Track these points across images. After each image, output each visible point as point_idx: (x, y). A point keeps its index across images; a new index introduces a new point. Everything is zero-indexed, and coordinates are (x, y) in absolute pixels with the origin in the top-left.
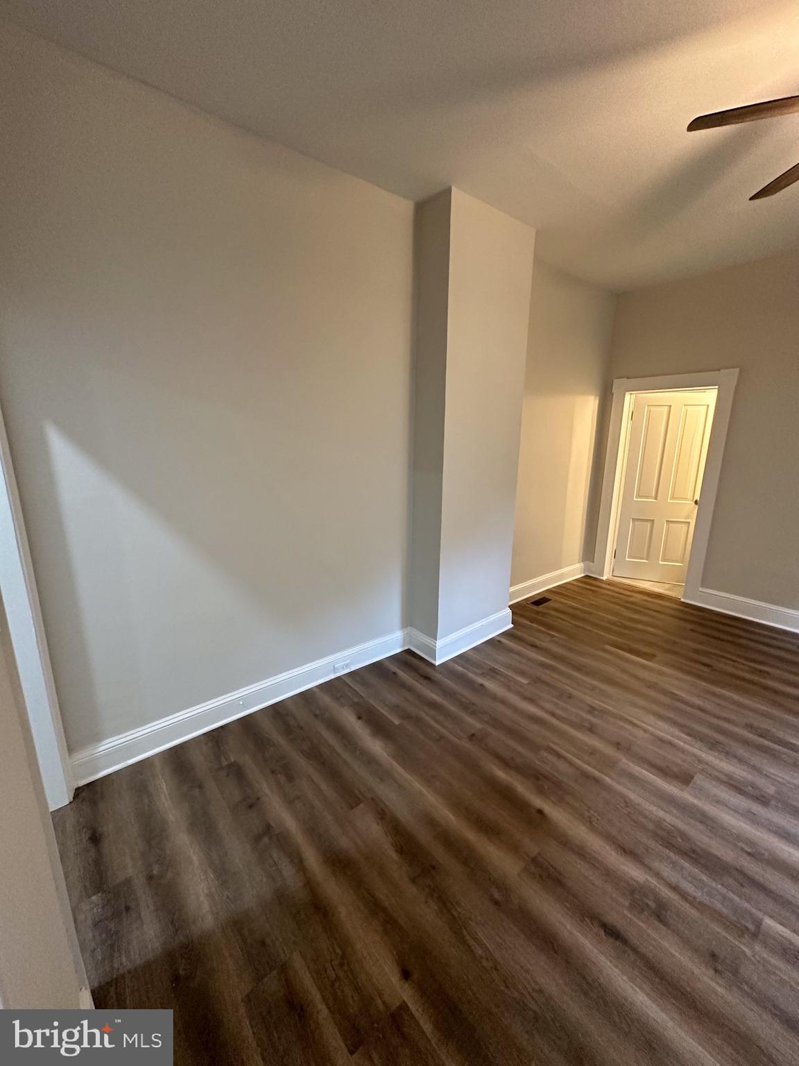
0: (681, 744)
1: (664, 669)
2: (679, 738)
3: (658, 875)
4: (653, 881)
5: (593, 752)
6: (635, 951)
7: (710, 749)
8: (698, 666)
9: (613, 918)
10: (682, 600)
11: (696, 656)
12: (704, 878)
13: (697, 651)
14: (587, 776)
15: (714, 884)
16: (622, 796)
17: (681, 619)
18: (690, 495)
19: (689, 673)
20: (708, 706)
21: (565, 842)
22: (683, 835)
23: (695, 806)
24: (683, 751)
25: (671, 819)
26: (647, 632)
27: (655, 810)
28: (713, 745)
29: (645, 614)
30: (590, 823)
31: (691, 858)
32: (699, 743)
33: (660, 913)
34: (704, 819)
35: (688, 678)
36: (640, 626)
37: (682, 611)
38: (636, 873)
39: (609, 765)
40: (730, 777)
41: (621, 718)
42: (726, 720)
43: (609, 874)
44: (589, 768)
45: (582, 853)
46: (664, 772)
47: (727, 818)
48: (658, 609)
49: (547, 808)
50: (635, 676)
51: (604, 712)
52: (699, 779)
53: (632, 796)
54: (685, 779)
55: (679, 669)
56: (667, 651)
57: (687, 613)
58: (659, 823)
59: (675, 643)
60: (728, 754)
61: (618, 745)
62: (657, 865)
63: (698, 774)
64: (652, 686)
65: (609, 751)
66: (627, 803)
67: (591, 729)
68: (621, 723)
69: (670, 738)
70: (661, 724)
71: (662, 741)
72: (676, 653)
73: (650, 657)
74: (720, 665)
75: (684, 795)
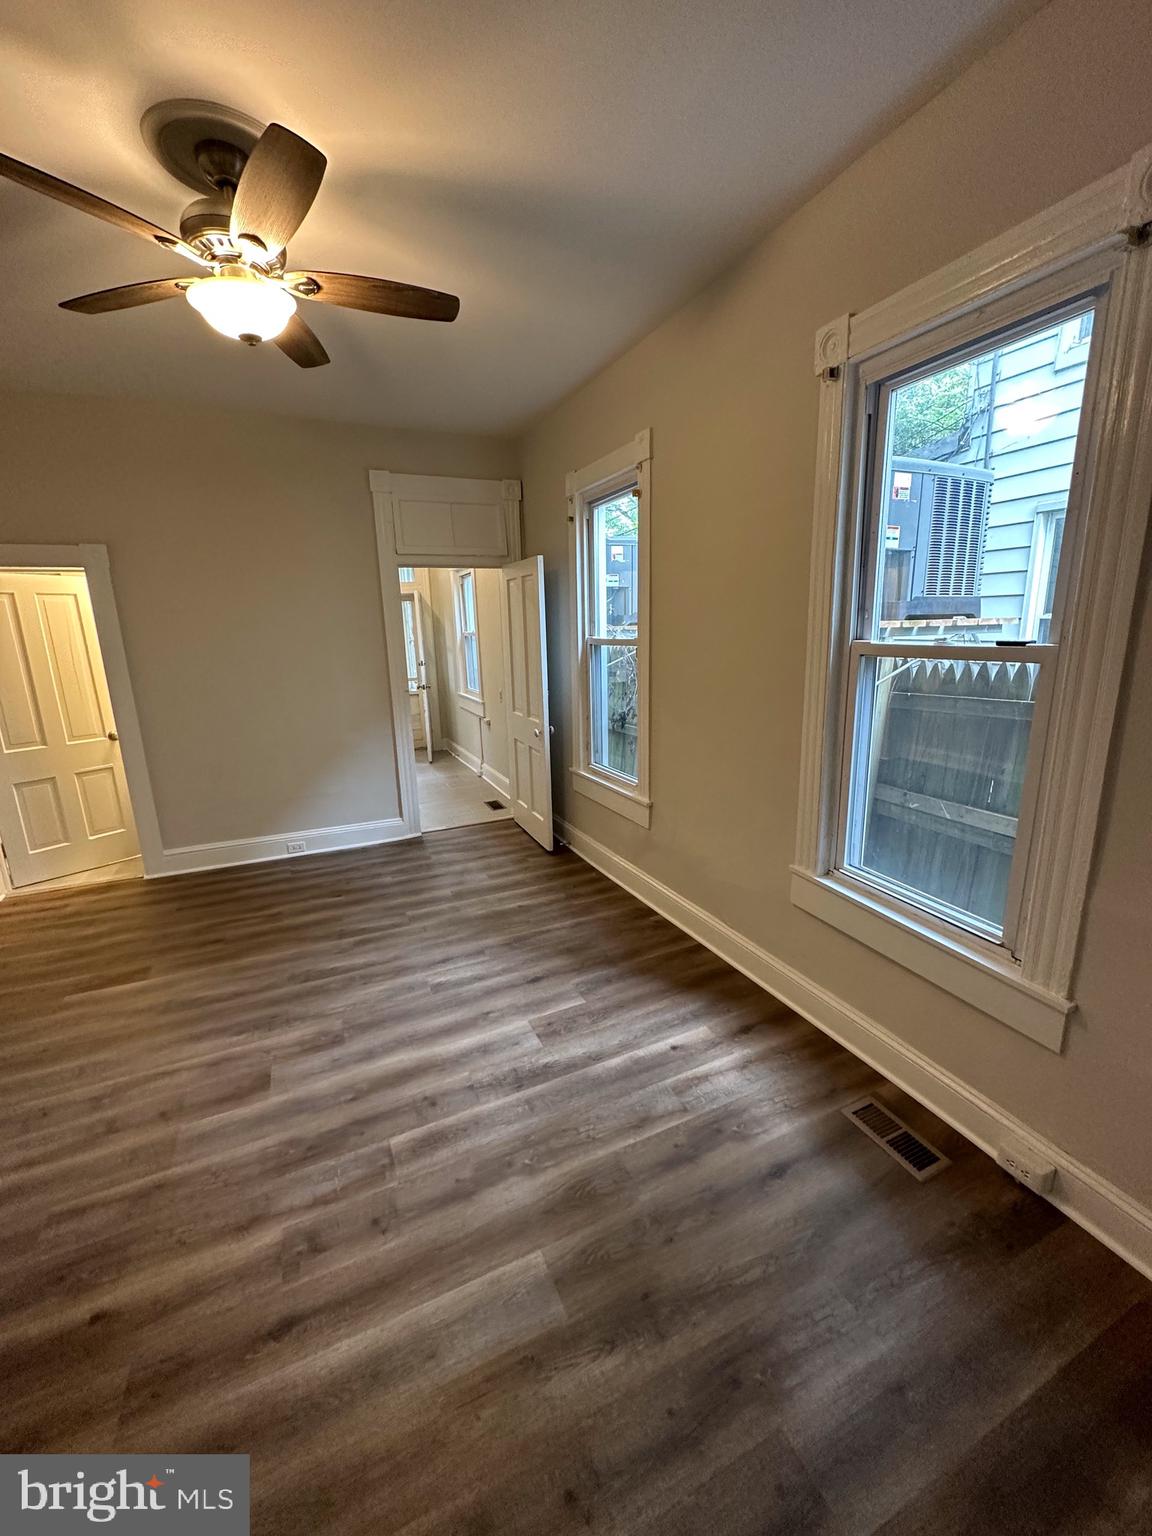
0: (238, 1049)
1: (170, 977)
2: (232, 1045)
3: (292, 1211)
4: (292, 1222)
5: (133, 1156)
6: (316, 1312)
7: (270, 1030)
8: (211, 948)
9: (275, 1312)
10: (146, 877)
11: (201, 938)
12: (332, 1163)
13: (198, 932)
14: (143, 1195)
15: (343, 1159)
16: (206, 1170)
17: (155, 903)
18: (97, 729)
19: (200, 963)
20: (245, 986)
21: (161, 1309)
22: (292, 1143)
23: (285, 1102)
24: (243, 1056)
25: (271, 1139)
26: (120, 944)
27: (249, 1148)
28: (269, 1024)
29: (104, 921)
30: (185, 1247)
31: (312, 1156)
32: (257, 1034)
33: (315, 1244)
34: (300, 1107)
35: (203, 970)
36: (104, 942)
37: (152, 892)
38: (267, 1237)
39: (167, 1149)
40: (301, 1043)
41: (148, 1079)
42: (268, 988)
43: (244, 1274)
44: (140, 1182)
45: (196, 1292)
46: (238, 1096)
47: (323, 1085)
48: (117, 904)
49: (105, 1300)
50: (138, 1012)
51: (116, 1093)
52: (276, 1072)
53: (216, 1159)
54: (262, 1083)
55: (188, 965)
56: (162, 952)
57: (159, 892)
58: (263, 1157)
59: (165, 936)
60: (289, 1021)
61: (164, 1116)
62: (285, 1203)
63: (273, 1068)
64: (167, 1008)
65: (159, 1133)
66: (213, 1173)
67: (112, 1128)
68: (152, 1086)
69: (224, 1053)
70: (204, 1046)
71: (215, 1064)
72: (174, 948)
73: (144, 973)
74: (230, 934)
75: (273, 1100)
